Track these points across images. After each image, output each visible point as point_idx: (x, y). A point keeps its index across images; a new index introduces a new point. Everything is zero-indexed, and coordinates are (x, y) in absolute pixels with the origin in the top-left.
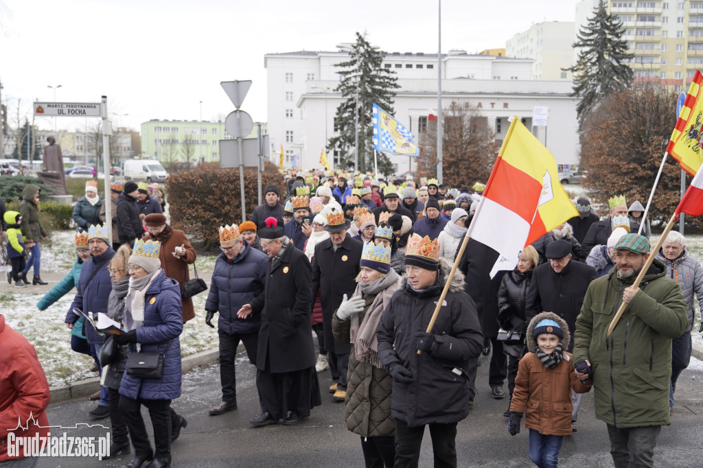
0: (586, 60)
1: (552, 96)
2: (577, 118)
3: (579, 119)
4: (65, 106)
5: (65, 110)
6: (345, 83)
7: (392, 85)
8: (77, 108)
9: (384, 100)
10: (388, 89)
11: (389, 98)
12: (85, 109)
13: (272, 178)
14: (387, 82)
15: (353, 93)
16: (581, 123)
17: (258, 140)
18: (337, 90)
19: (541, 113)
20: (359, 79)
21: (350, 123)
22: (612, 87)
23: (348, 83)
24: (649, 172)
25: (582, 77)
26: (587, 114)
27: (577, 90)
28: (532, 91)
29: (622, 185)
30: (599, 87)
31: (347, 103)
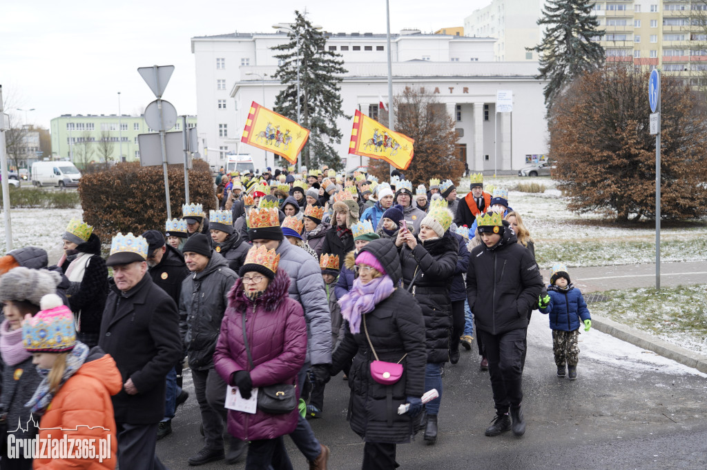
0: (553, 38)
1: (516, 79)
2: (545, 103)
3: (548, 103)
7: (337, 69)
9: (330, 86)
10: (333, 74)
11: (334, 85)
13: (202, 177)
14: (332, 67)
15: (294, 80)
16: (549, 108)
17: (183, 133)
18: (276, 76)
19: (504, 97)
20: (300, 64)
21: (291, 114)
22: (582, 67)
23: (287, 69)
24: (625, 160)
25: (549, 57)
26: (555, 97)
27: (544, 71)
28: (495, 74)
29: (596, 175)
30: (568, 68)
31: (288, 91)
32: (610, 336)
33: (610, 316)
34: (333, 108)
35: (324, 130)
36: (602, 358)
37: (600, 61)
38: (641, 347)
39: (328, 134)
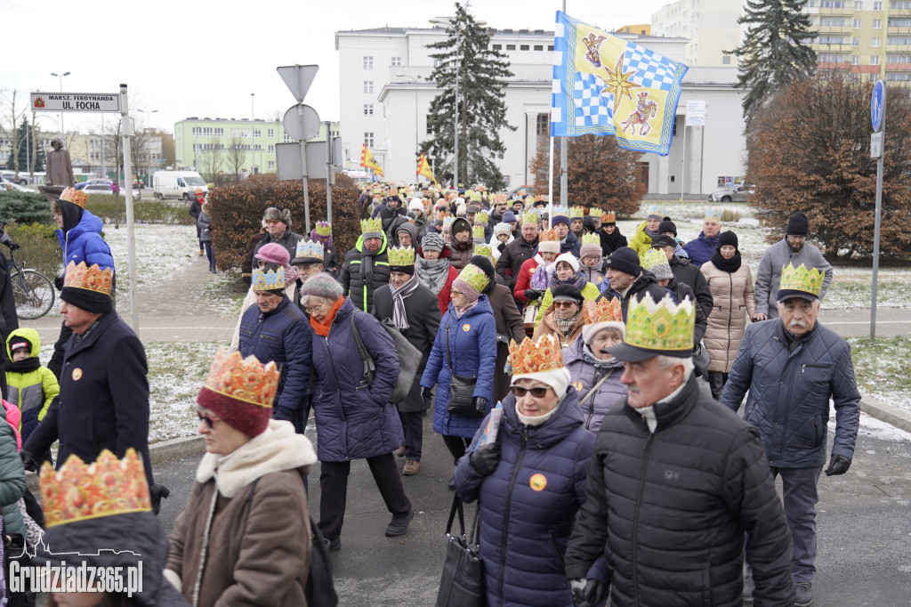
0: (756, 40)
1: (710, 87)
2: (744, 116)
3: (747, 117)
4: (72, 97)
5: (73, 103)
6: (441, 70)
7: (502, 72)
8: (88, 100)
9: (493, 92)
10: (498, 78)
11: (498, 90)
12: (99, 101)
13: (346, 194)
14: (496, 69)
15: (452, 83)
16: (749, 122)
17: (327, 144)
18: (431, 79)
19: (696, 109)
20: (459, 64)
21: (447, 123)
22: (789, 75)
23: (444, 70)
24: (835, 186)
25: (751, 62)
26: (756, 110)
27: (744, 79)
29: (801, 203)
30: (772, 75)
31: (444, 96)
34: (496, 117)
35: (484, 142)
39: (489, 147)
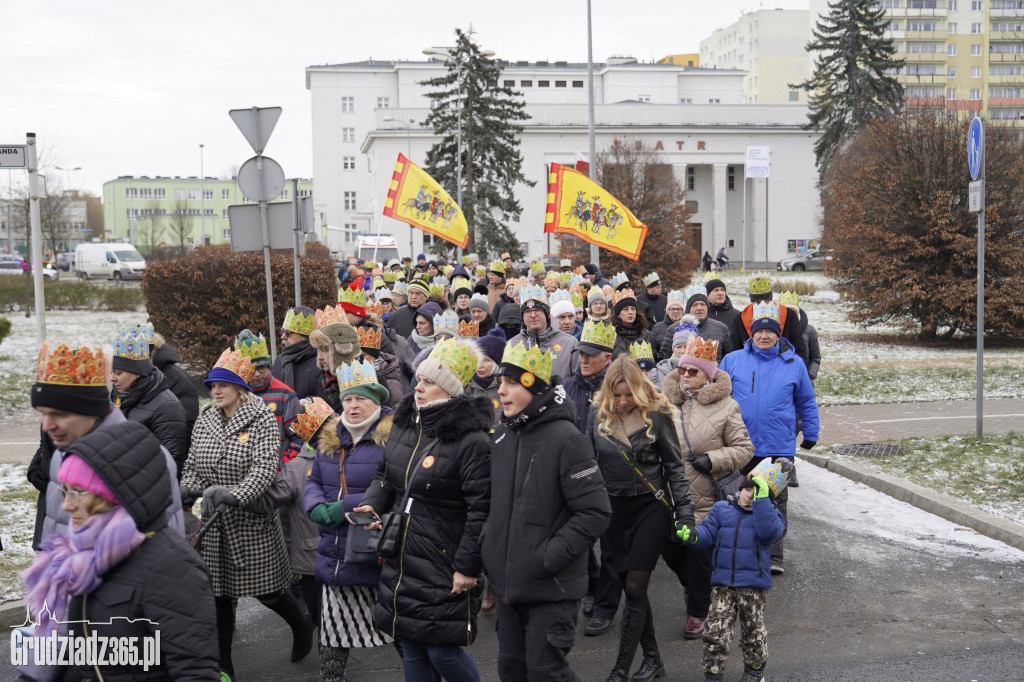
0: (829, 71)
1: (775, 130)
2: (817, 165)
3: (820, 165)
6: (440, 112)
7: (516, 114)
9: (504, 138)
10: (510, 121)
11: (511, 136)
13: (319, 268)
14: (509, 110)
15: (453, 128)
16: (823, 172)
17: (293, 206)
18: (427, 123)
19: (758, 156)
20: (462, 105)
21: (448, 178)
22: (871, 113)
23: (444, 113)
24: (932, 249)
25: (823, 98)
26: (831, 157)
27: (815, 119)
28: (744, 122)
29: (890, 270)
30: (850, 114)
31: (444, 145)
32: (909, 505)
33: (909, 475)
34: (509, 170)
35: (495, 201)
36: (897, 538)
37: (898, 104)
38: (953, 521)
39: (501, 207)
